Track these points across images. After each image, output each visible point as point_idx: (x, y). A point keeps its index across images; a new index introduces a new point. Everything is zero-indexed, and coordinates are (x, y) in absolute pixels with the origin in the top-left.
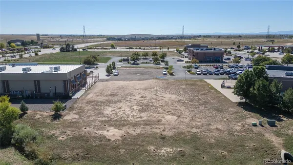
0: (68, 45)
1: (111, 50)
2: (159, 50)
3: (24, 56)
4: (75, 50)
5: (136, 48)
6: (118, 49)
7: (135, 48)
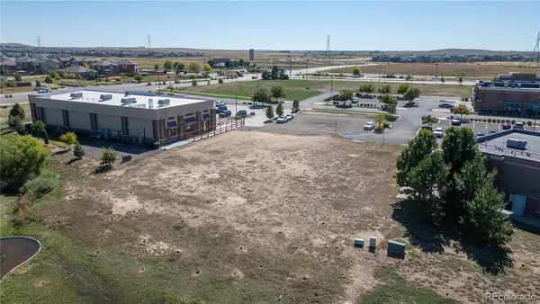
0: (275, 69)
1: (351, 79)
2: (441, 83)
3: (199, 84)
4: (286, 78)
5: (401, 77)
6: (365, 78)
7: (398, 76)
